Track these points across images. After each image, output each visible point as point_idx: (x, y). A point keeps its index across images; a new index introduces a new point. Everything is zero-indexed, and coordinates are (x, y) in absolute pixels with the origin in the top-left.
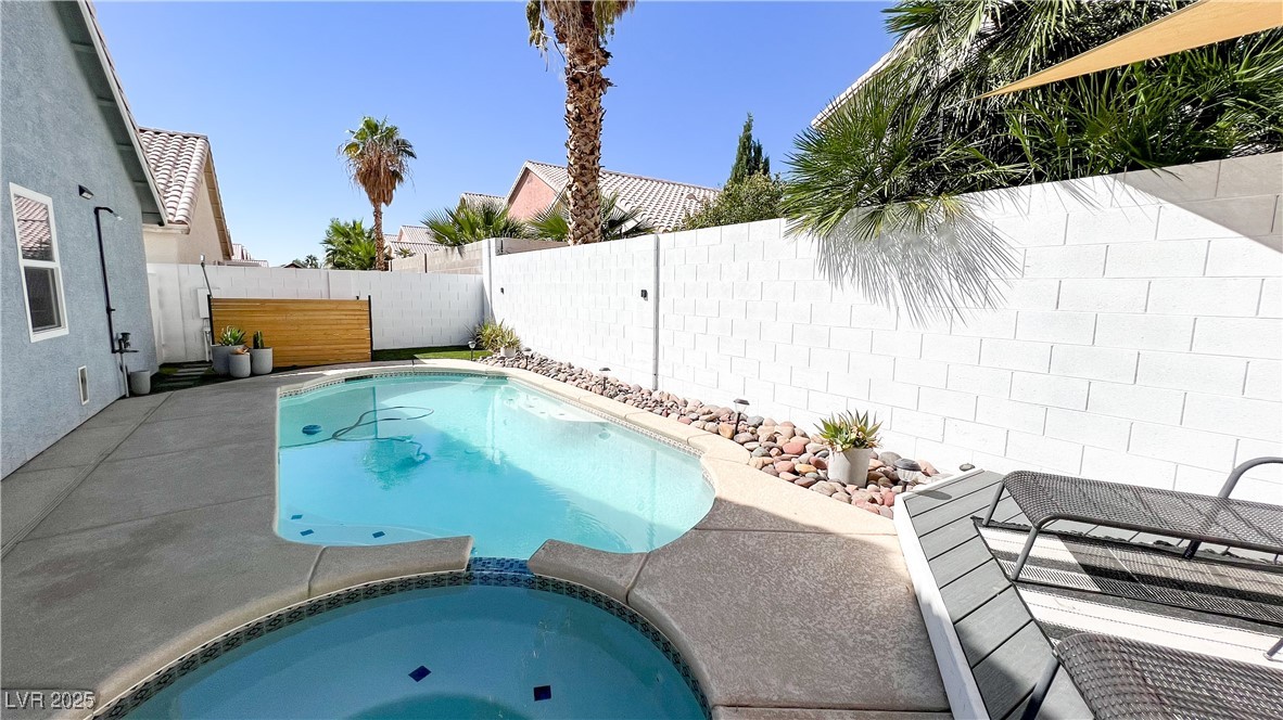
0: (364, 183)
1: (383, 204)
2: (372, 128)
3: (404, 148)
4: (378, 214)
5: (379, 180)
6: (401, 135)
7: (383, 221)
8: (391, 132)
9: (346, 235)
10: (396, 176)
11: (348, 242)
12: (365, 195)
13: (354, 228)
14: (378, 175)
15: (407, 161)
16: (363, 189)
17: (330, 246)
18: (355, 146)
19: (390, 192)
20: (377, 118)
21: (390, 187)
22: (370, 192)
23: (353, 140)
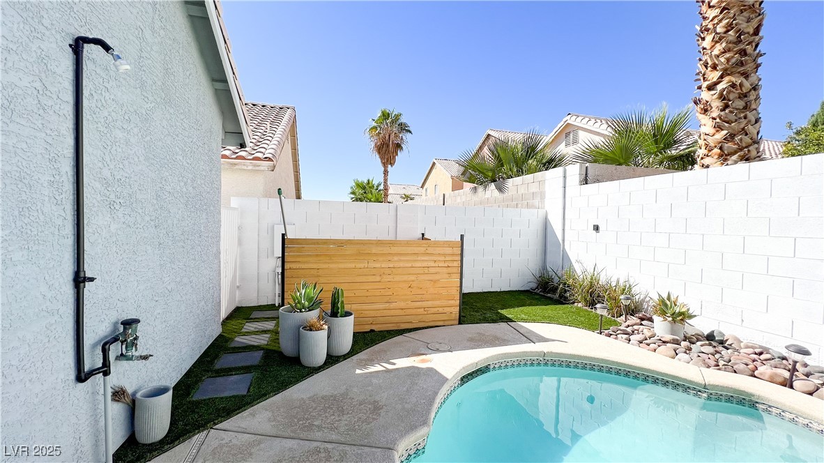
0: (379, 153)
1: (389, 166)
2: (385, 116)
3: (404, 128)
4: (386, 173)
5: (388, 150)
6: (403, 120)
7: (389, 177)
8: (397, 117)
9: (364, 188)
10: (398, 146)
11: (365, 193)
12: (379, 160)
13: (368, 183)
14: (388, 146)
15: (406, 137)
16: (378, 156)
17: (353, 196)
18: (375, 128)
19: (394, 157)
20: (389, 109)
21: (394, 154)
22: (382, 158)
23: (374, 124)
